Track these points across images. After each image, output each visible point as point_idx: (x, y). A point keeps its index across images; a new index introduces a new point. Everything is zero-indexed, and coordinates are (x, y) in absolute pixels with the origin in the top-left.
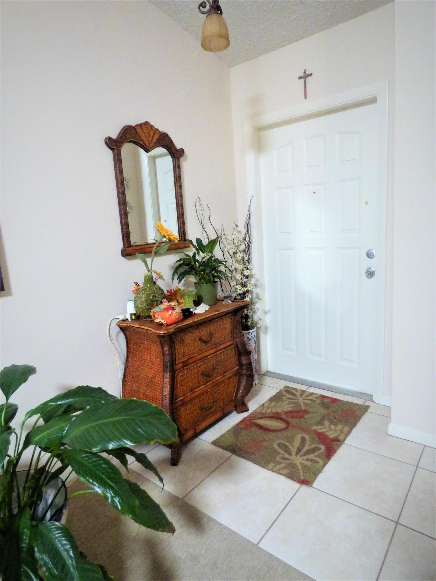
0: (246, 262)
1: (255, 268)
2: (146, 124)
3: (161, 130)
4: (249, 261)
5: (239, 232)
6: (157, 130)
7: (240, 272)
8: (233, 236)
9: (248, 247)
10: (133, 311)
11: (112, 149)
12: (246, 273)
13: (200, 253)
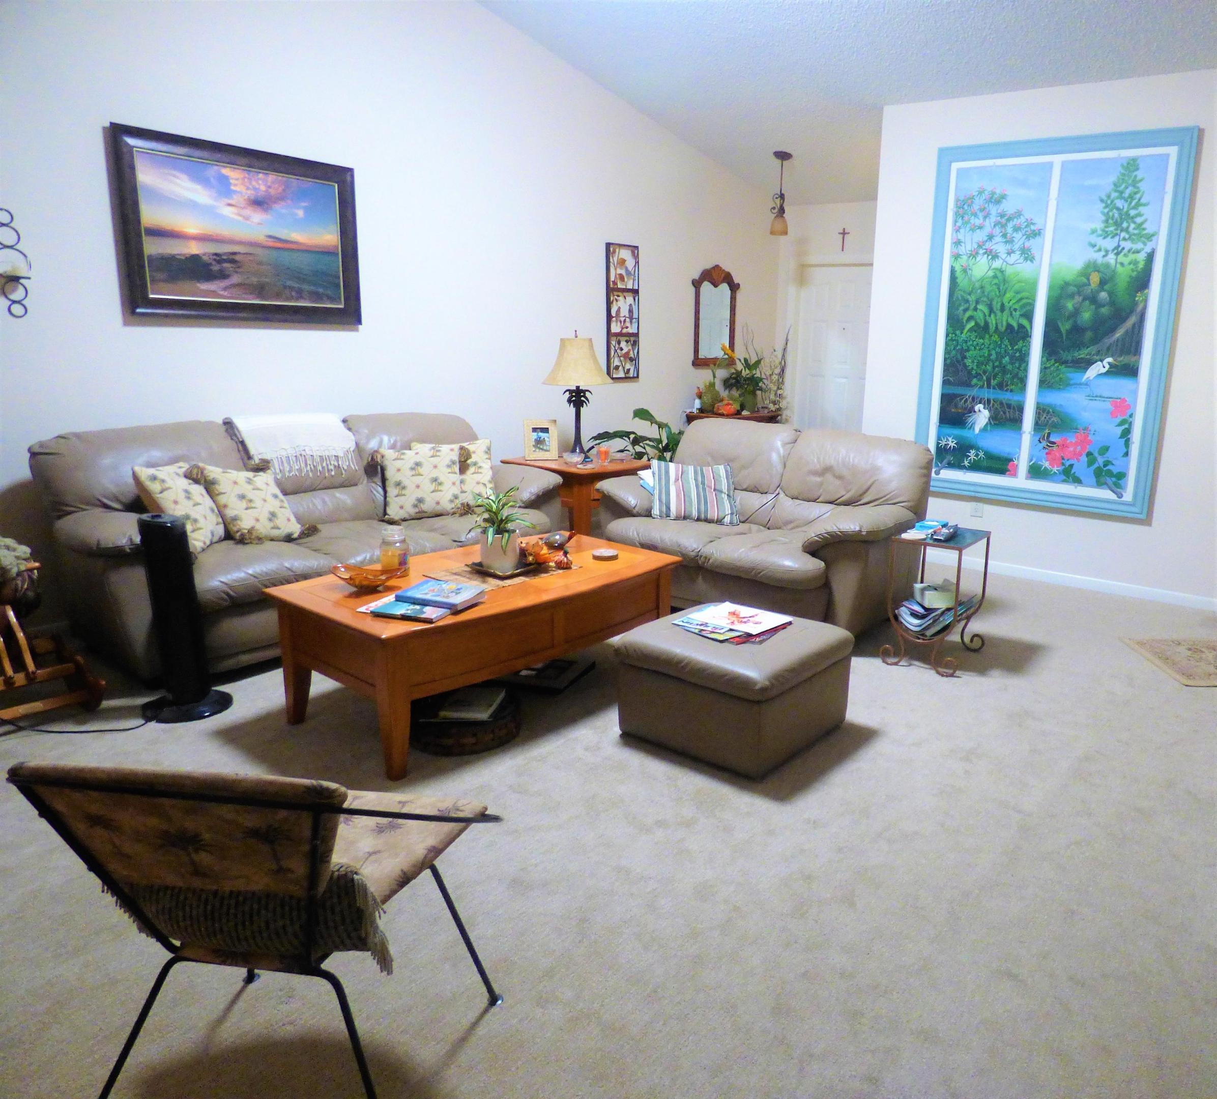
0: (780, 384)
1: (787, 390)
2: (717, 266)
3: (726, 270)
4: (783, 383)
5: (776, 356)
6: (724, 270)
7: (774, 393)
8: (771, 360)
9: (783, 370)
10: (699, 407)
11: (695, 287)
12: (779, 392)
13: (747, 370)
